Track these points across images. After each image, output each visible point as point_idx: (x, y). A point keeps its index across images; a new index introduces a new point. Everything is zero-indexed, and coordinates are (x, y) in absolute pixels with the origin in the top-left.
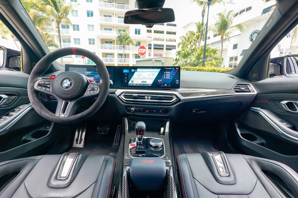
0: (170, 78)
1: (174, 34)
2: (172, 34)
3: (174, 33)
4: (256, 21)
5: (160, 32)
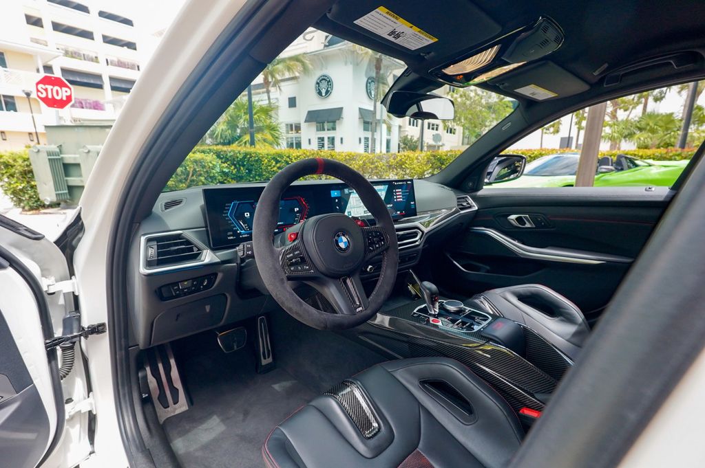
0: (403, 199)
1: (128, 48)
2: (122, 46)
3: (131, 46)
4: (322, 57)
5: (77, 32)
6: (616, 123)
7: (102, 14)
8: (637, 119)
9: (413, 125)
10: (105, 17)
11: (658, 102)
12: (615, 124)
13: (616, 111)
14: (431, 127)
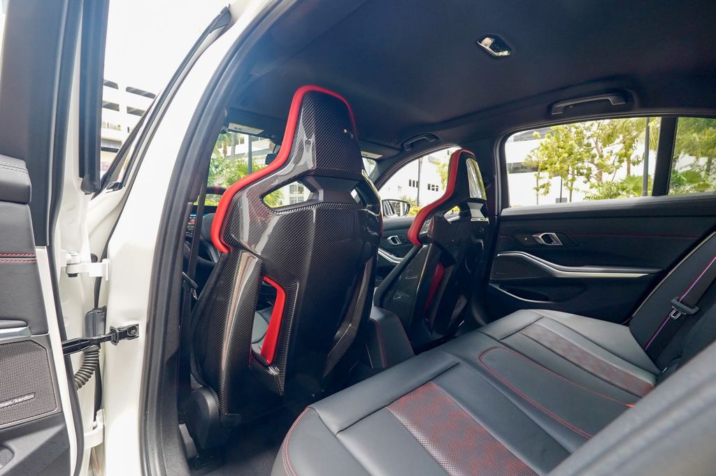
6: (601, 184)
7: (128, 89)
8: (620, 181)
9: (414, 186)
10: (132, 92)
11: (636, 166)
12: (599, 186)
13: (600, 174)
14: (431, 188)
